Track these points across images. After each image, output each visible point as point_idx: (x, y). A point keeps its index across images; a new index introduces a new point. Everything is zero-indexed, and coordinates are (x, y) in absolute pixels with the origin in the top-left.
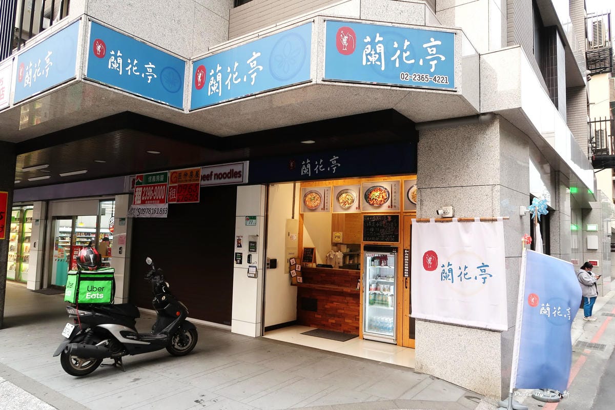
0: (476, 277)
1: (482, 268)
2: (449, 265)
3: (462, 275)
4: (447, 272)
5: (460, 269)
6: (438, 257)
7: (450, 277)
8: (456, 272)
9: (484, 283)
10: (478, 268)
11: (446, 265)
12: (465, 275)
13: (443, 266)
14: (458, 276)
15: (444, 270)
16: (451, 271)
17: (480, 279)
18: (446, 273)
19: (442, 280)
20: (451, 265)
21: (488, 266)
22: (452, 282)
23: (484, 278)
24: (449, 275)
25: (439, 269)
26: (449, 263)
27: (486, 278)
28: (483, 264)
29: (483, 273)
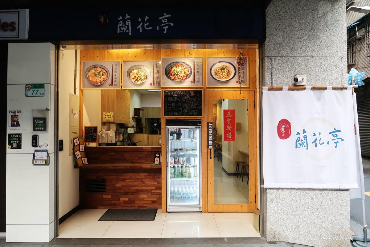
0: (328, 142)
1: (334, 134)
2: (304, 132)
3: (317, 142)
4: (303, 139)
5: (315, 135)
6: (291, 125)
7: (305, 144)
8: (311, 139)
9: (336, 147)
10: (330, 133)
11: (301, 133)
12: (320, 140)
13: (298, 133)
14: (313, 143)
15: (299, 138)
16: (305, 138)
17: (332, 144)
18: (302, 141)
19: (296, 147)
20: (306, 132)
21: (340, 131)
22: (307, 149)
23: (336, 143)
24: (304, 142)
25: (293, 137)
26: (304, 130)
27: (338, 142)
28: (335, 129)
29: (335, 138)
